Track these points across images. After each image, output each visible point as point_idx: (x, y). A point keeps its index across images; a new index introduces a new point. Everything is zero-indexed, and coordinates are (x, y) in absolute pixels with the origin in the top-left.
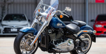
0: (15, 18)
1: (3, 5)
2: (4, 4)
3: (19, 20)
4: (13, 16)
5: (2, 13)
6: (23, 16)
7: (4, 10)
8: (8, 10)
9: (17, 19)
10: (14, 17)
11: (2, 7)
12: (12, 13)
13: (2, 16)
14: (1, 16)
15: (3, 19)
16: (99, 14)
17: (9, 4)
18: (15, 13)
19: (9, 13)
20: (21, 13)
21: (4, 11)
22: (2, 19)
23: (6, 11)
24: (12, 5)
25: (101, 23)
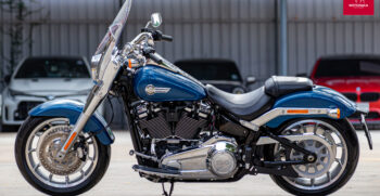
0: (53, 69)
1: (15, 29)
2: (17, 25)
3: (67, 78)
4: (47, 62)
5: (12, 53)
6: (80, 63)
7: (18, 43)
8: (30, 46)
9: (60, 74)
10: (50, 65)
11: (11, 35)
12: (45, 53)
13: (13, 63)
14: (10, 65)
15: (15, 73)
16: (321, 54)
17: (33, 24)
18: (54, 53)
19: (35, 54)
20: (73, 54)
21: (20, 48)
22: (12, 72)
23: (25, 48)
24: (44, 28)
25: (330, 83)
